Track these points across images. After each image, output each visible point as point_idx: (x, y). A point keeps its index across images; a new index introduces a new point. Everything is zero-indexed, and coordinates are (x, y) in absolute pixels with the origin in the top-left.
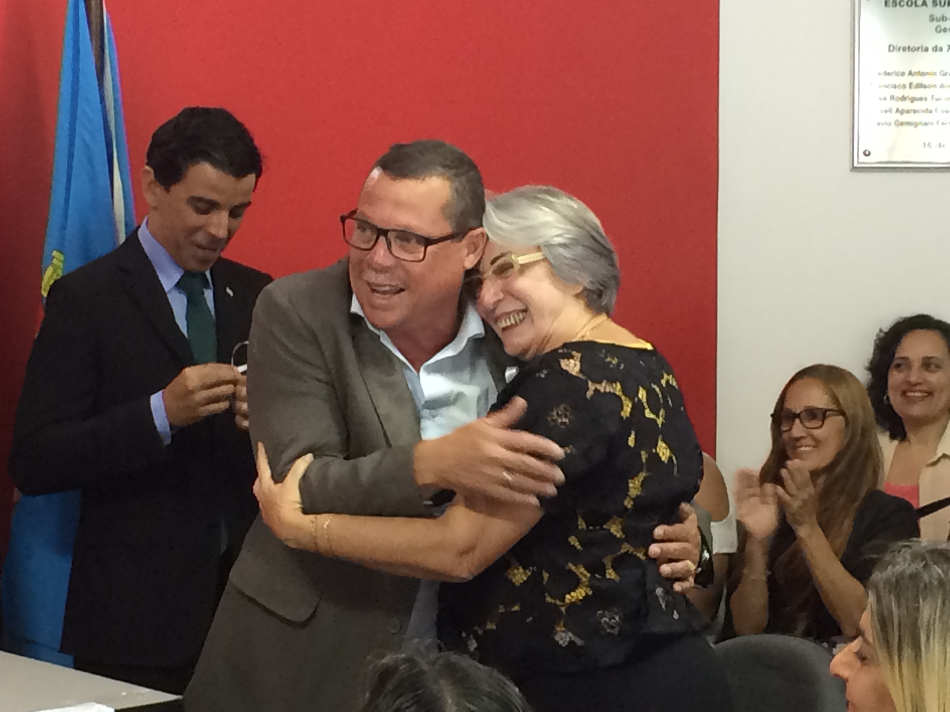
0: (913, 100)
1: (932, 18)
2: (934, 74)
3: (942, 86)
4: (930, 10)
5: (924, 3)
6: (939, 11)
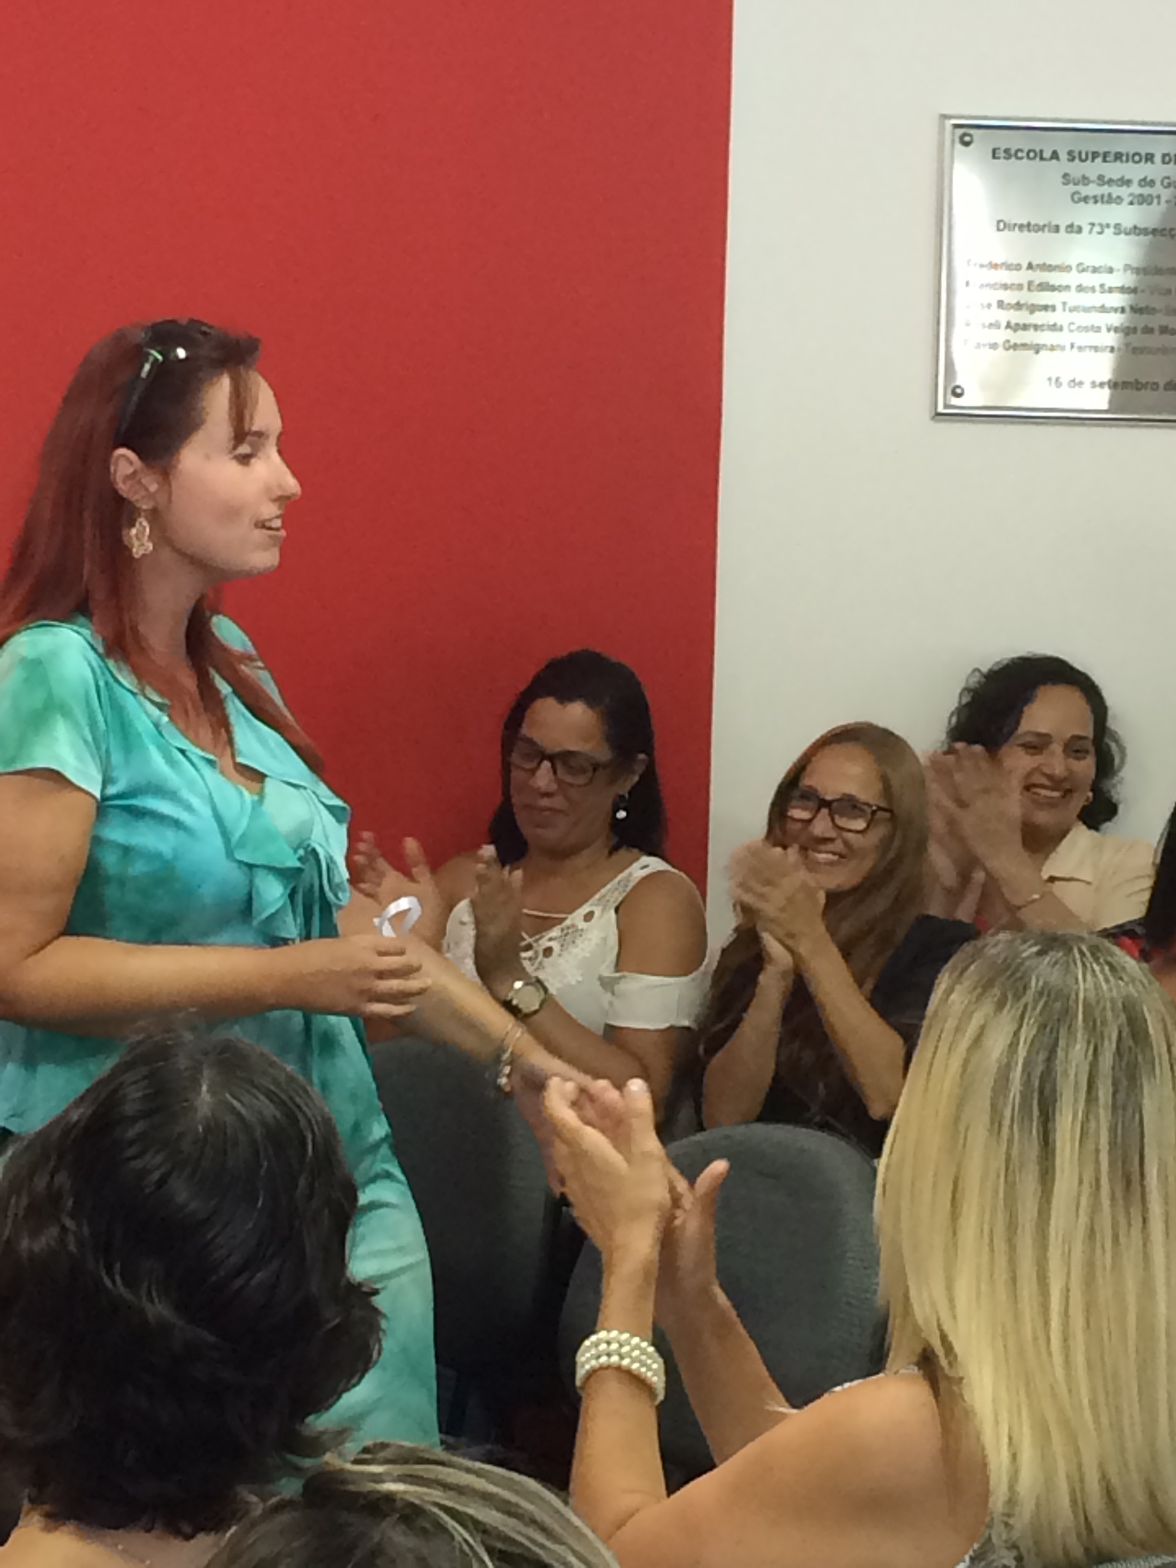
1: (1067, 180)
2: (1068, 268)
3: (1080, 288)
4: (1064, 166)
5: (1055, 156)
6: (1077, 169)
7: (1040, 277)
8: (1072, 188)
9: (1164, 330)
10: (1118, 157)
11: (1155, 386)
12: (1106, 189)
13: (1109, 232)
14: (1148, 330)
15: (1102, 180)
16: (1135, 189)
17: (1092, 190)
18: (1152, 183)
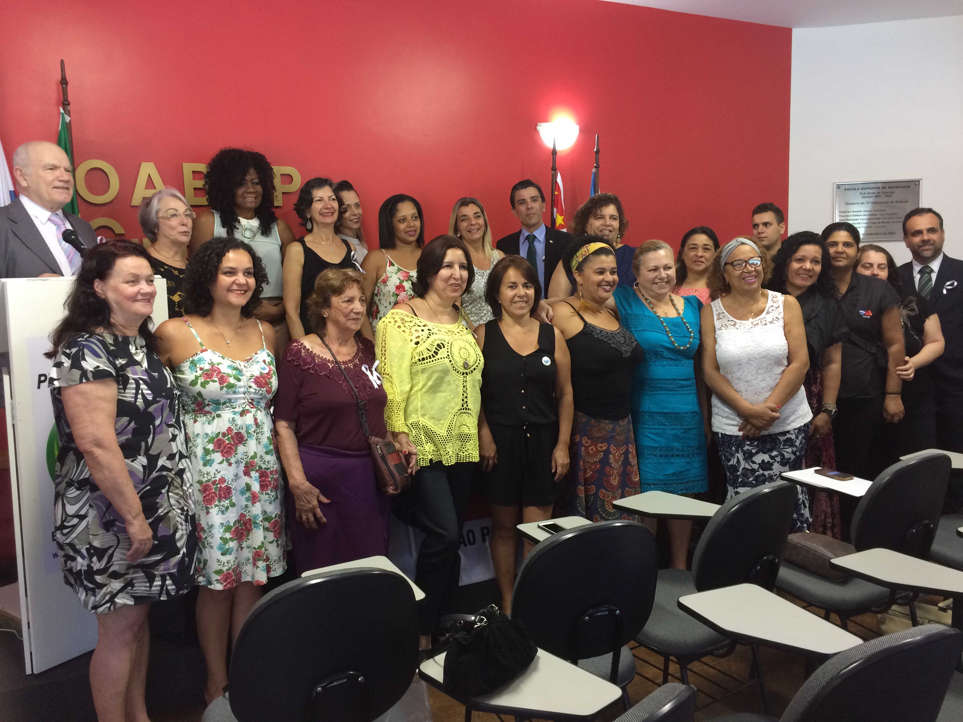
0: (854, 220)
1: (861, 193)
2: (861, 211)
3: (864, 215)
4: (860, 191)
5: (858, 189)
6: (863, 191)
7: (855, 214)
8: (862, 195)
9: (883, 222)
10: (872, 188)
11: (881, 234)
12: (869, 195)
13: (870, 204)
14: (879, 223)
15: (868, 193)
16: (876, 194)
17: (866, 195)
18: (879, 193)
